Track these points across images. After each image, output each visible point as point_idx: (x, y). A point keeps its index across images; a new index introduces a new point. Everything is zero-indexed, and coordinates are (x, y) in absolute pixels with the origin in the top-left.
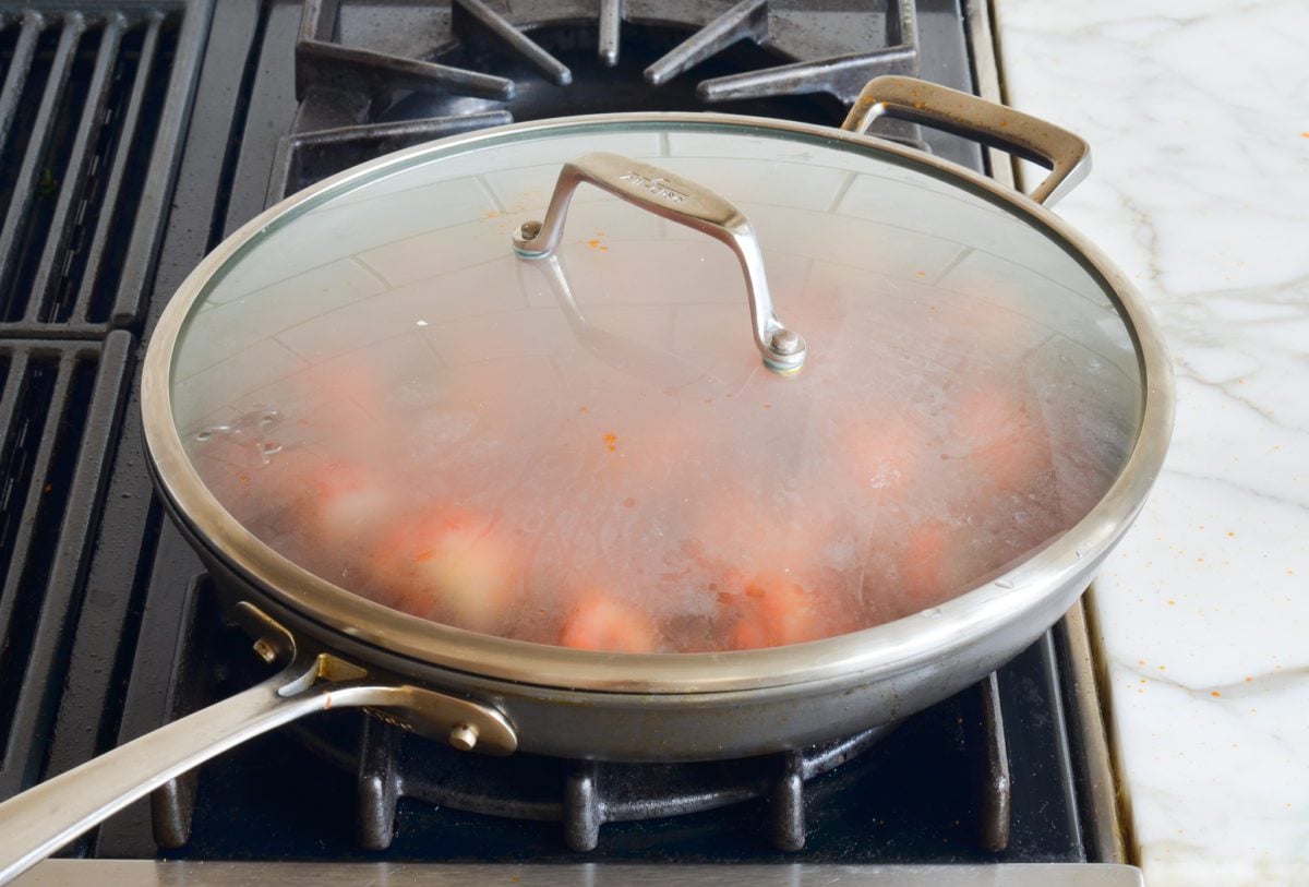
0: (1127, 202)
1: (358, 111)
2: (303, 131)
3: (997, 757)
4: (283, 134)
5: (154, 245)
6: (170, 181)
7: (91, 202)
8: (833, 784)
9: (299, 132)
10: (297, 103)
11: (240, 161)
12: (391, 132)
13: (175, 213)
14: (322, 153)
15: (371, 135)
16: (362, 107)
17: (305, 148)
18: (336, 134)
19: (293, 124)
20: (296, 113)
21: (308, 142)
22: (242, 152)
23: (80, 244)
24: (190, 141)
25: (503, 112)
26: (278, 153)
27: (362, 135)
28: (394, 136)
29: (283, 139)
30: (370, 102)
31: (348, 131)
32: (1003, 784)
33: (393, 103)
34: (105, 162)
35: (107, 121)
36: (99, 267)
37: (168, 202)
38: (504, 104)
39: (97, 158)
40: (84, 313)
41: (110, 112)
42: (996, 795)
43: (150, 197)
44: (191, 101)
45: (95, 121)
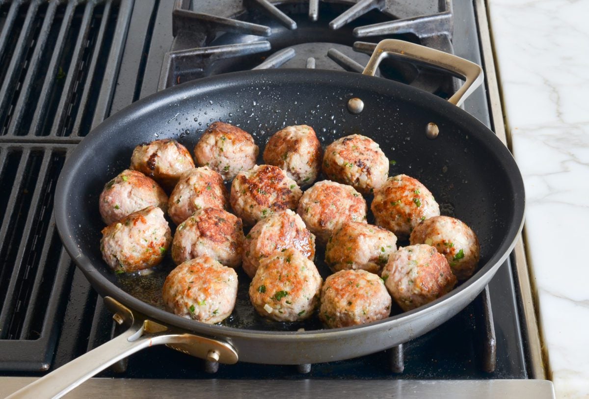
0: (546, 82)
1: (201, 41)
2: (176, 50)
3: (490, 330)
4: (166, 52)
5: (109, 102)
6: (116, 73)
7: (80, 82)
8: (414, 344)
9: (174, 50)
10: (173, 37)
11: (147, 64)
12: (215, 51)
13: (118, 88)
14: (184, 60)
15: (206, 52)
16: (202, 39)
17: (177, 58)
18: (191, 51)
19: (171, 47)
20: (173, 42)
21: (178, 55)
22: (148, 59)
23: (75, 101)
24: (125, 54)
25: (266, 42)
26: (164, 60)
27: (202, 52)
28: (217, 53)
29: (167, 53)
30: (206, 37)
31: (196, 50)
32: (493, 342)
33: (216, 38)
34: (86, 65)
35: (87, 46)
36: (84, 112)
37: (115, 82)
38: (266, 38)
39: (83, 62)
40: (77, 132)
41: (89, 41)
42: (490, 347)
43: (107, 80)
44: (125, 37)
45: (82, 46)
